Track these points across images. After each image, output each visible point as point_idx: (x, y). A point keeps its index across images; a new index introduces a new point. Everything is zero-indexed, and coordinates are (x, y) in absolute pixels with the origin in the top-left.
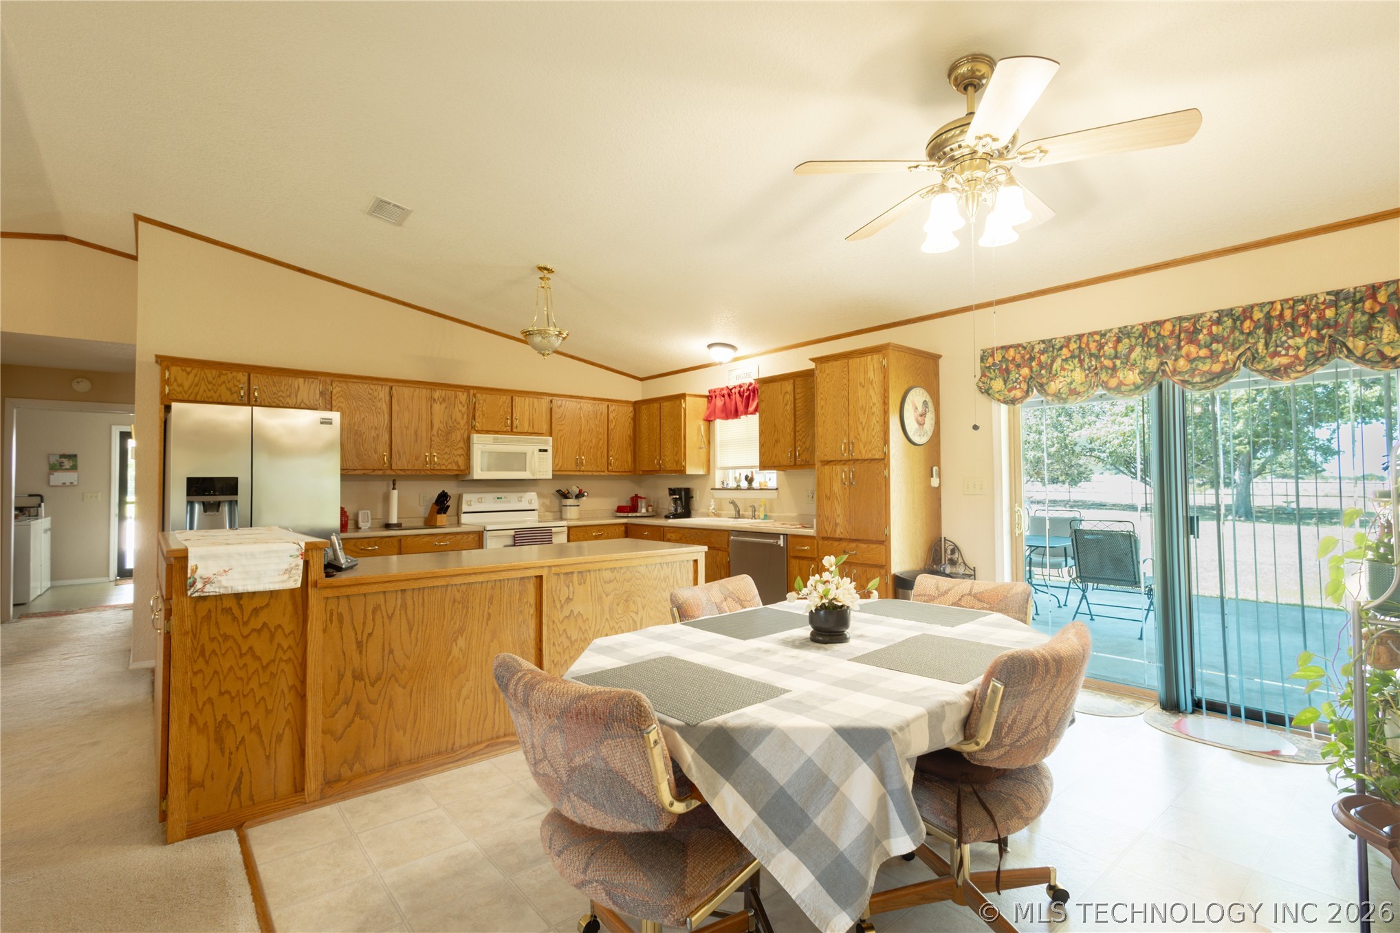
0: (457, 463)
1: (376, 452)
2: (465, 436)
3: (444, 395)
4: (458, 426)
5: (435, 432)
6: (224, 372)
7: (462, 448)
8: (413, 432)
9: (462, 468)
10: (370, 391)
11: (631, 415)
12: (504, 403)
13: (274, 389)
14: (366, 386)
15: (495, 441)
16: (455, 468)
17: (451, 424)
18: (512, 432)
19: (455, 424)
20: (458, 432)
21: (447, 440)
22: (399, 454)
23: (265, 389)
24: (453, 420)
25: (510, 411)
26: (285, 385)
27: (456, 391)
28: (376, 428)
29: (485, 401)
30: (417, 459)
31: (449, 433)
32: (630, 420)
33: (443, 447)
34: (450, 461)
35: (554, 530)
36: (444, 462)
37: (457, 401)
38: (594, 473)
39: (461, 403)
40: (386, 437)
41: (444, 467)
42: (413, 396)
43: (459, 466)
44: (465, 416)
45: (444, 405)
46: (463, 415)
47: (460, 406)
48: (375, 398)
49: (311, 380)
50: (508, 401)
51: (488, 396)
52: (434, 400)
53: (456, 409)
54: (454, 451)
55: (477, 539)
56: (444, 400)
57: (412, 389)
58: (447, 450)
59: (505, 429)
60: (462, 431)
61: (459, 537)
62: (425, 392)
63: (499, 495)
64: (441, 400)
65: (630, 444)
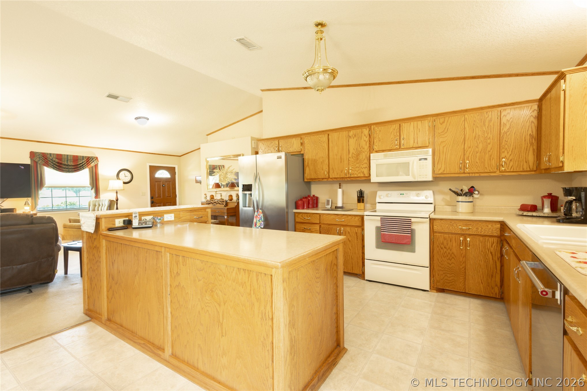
0: (363, 173)
1: (322, 170)
2: (368, 156)
3: (355, 132)
4: (363, 150)
5: (350, 156)
6: (272, 142)
7: (366, 163)
8: (339, 157)
9: (367, 175)
10: (320, 139)
11: (535, 114)
12: (394, 129)
13: (286, 145)
14: (318, 136)
15: (385, 156)
16: (362, 175)
17: (359, 150)
18: (400, 149)
19: (362, 149)
20: (364, 153)
21: (358, 159)
22: (333, 170)
23: (283, 145)
24: (361, 147)
25: (398, 134)
26: (289, 143)
27: (362, 129)
28: (322, 157)
29: (380, 131)
30: (341, 172)
31: (358, 155)
32: (532, 119)
33: (355, 164)
34: (359, 171)
35: (413, 220)
36: (356, 172)
37: (363, 135)
38: (482, 175)
39: (365, 135)
40: (327, 161)
41: (356, 176)
42: (339, 137)
43: (364, 174)
44: (368, 143)
45: (355, 139)
46: (366, 143)
47: (365, 137)
48: (322, 142)
49: (297, 138)
50: (397, 128)
51: (382, 127)
52: (350, 137)
53: (362, 140)
54: (361, 166)
55: (360, 220)
56: (355, 136)
57: (338, 133)
58: (357, 165)
59: (395, 148)
60: (366, 153)
61: (350, 217)
62: (345, 133)
63: (402, 192)
64: (353, 136)
65: (532, 144)
